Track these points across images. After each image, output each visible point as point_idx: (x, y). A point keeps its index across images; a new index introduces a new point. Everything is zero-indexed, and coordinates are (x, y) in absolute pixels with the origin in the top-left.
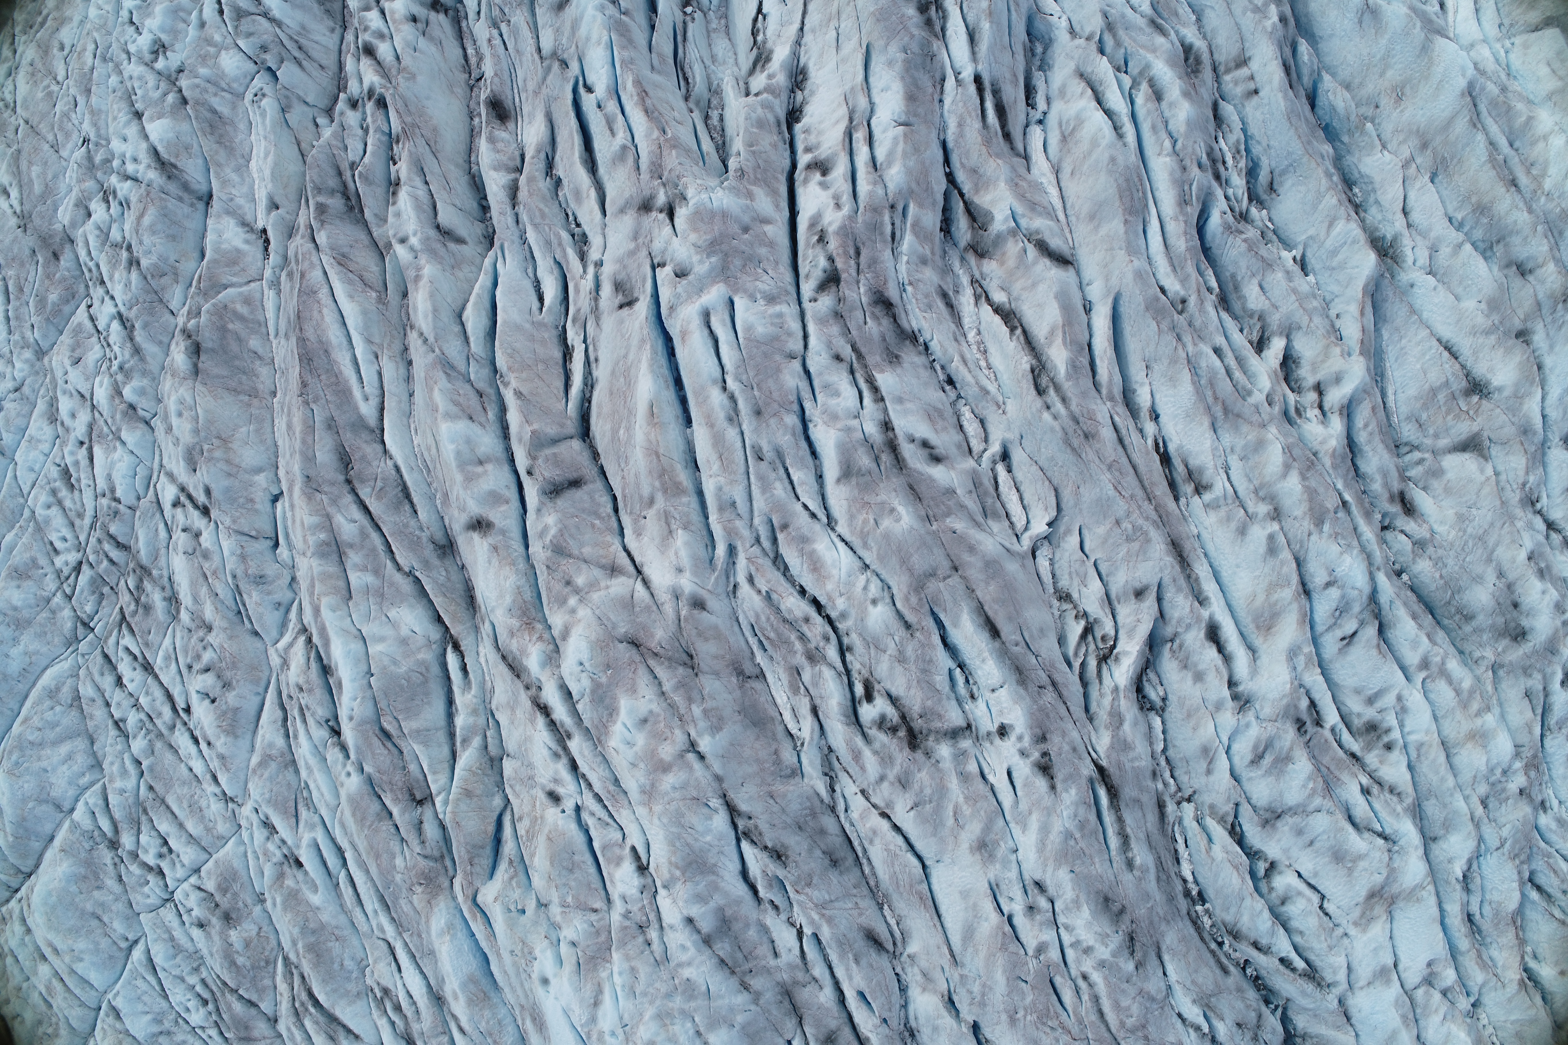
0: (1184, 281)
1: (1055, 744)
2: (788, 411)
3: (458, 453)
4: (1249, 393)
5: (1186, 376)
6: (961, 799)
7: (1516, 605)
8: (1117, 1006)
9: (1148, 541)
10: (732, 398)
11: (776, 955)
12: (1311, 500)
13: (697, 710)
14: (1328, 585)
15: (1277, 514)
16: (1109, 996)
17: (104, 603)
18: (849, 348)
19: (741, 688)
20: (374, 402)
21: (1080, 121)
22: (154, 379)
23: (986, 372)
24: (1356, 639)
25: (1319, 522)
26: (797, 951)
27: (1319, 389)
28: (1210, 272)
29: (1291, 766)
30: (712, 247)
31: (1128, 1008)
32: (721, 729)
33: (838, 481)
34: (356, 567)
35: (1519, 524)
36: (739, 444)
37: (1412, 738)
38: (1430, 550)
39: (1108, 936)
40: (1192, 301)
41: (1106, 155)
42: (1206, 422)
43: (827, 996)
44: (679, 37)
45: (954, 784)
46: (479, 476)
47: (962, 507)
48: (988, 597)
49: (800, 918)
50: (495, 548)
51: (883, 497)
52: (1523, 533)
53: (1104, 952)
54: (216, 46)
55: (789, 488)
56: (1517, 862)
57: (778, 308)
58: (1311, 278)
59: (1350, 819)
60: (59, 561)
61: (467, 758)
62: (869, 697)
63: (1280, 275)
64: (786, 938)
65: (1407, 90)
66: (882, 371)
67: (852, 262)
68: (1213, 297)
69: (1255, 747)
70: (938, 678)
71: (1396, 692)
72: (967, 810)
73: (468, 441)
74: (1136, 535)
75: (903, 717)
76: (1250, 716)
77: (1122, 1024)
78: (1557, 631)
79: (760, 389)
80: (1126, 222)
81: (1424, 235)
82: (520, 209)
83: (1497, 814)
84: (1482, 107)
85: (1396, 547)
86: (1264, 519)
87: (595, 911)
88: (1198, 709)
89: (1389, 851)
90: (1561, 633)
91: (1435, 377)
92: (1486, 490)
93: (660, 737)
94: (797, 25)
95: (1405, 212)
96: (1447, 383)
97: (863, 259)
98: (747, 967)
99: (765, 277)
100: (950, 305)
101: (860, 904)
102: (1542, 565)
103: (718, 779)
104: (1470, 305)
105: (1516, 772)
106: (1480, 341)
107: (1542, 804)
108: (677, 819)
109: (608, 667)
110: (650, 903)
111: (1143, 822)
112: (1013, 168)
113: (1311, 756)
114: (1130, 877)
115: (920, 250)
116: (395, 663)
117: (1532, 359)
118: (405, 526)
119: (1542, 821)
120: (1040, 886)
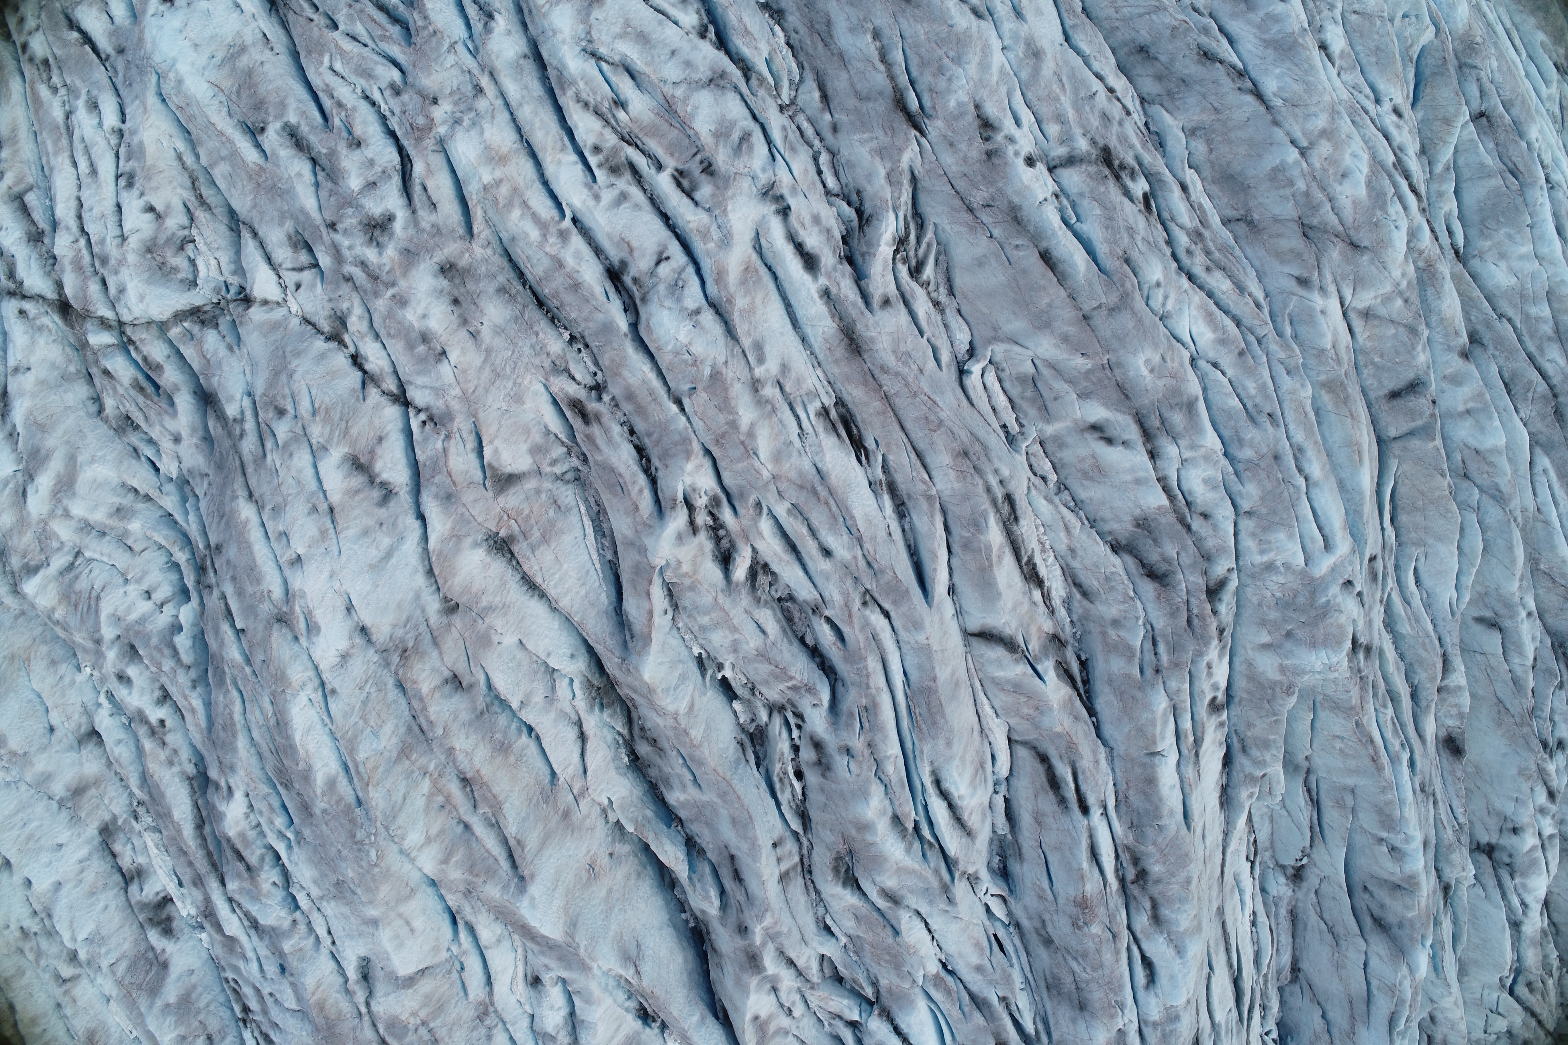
0: (866, 624)
1: (976, 149)
2: (1248, 461)
3: (1491, 418)
4: (789, 512)
5: (861, 525)
6: (1063, 98)
7: (456, 302)
9: (894, 352)
10: (1300, 470)
12: (727, 399)
13: (1301, 185)
14: (698, 312)
15: (755, 385)
18: (1195, 526)
19: (1249, 210)
24: (654, 259)
25: (716, 377)
27: (693, 527)
29: (712, 128)
30: (1325, 611)
32: (1273, 170)
33: (1197, 399)
35: (457, 391)
36: (1291, 427)
37: (574, 157)
38: (547, 364)
40: (857, 604)
41: (955, 748)
44: (1318, 828)
45: (1071, 115)
46: (1471, 399)
47: (1071, 382)
48: (1052, 291)
50: (1457, 333)
51: (1160, 383)
52: (454, 383)
55: (1239, 390)
56: (431, 29)
57: (1265, 558)
58: (696, 650)
59: (632, 73)
65: (584, 875)
66: (1160, 508)
67: (1195, 611)
69: (751, 148)
70: (1098, 212)
71: (602, 203)
72: (1056, 88)
75: (1118, 178)
76: (764, 179)
78: (404, 275)
79: (1277, 479)
80: (934, 680)
81: (563, 714)
82: (1439, 651)
84: (505, 865)
85: (582, 368)
86: (766, 379)
88: (809, 189)
89: (590, 41)
90: (398, 273)
92: (493, 429)
93: (1332, 161)
94: (1229, 851)
95: (582, 737)
97: (1185, 615)
99: (1275, 588)
100: (1078, 585)
101: (1111, 12)
102: (421, 349)
103: (1276, 123)
104: (510, 640)
105: (444, 122)
106: (498, 599)
107: (397, 92)
108: (1310, 88)
109: (1376, 225)
110: (1313, 17)
111: (855, 79)
112: (1036, 726)
113: (693, 138)
114: (878, 22)
115: (1123, 634)
116: (1510, 237)
117: (440, 581)
118: (1507, 359)
119: (396, 75)
120: (977, 14)
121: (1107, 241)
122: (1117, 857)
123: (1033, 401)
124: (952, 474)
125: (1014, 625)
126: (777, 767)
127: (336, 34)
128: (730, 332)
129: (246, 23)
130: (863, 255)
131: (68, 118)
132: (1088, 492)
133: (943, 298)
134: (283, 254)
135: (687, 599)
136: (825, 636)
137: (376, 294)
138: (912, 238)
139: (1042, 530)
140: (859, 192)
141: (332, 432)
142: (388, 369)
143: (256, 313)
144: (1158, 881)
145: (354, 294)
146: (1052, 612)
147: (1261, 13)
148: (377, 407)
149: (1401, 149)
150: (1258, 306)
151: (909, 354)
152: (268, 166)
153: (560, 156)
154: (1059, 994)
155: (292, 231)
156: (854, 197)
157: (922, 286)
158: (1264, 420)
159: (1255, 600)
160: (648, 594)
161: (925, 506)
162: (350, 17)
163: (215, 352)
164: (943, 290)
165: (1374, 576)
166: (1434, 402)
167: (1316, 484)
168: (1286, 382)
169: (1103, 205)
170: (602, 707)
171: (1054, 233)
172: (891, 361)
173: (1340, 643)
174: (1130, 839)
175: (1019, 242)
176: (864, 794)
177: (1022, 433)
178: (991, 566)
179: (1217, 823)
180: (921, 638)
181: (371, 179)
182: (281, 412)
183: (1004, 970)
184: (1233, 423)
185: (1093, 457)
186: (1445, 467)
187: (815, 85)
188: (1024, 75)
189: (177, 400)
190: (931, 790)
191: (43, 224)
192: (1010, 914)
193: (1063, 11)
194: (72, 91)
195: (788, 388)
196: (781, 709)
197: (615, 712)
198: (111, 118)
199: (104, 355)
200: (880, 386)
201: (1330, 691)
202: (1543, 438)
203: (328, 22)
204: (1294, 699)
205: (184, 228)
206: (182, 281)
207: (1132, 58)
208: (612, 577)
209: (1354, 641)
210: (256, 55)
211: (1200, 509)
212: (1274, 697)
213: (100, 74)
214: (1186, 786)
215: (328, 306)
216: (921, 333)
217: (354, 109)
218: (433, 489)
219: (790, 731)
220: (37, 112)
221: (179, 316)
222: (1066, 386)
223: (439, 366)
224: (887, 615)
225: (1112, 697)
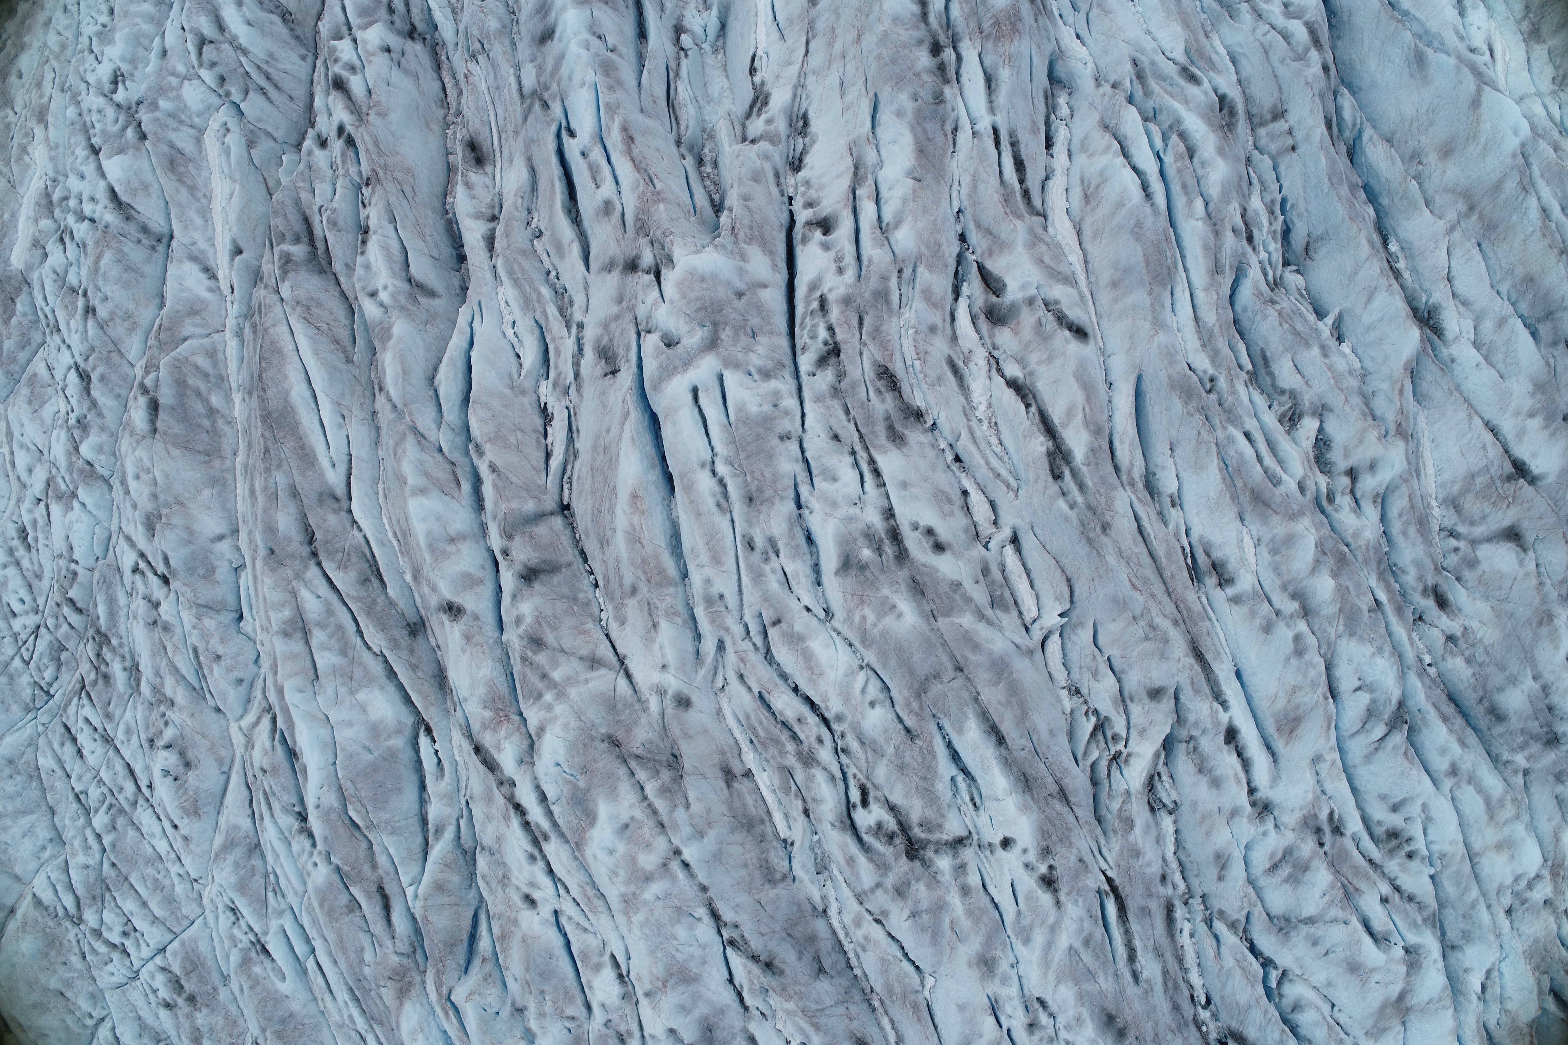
0: (1213, 358)
1: (1062, 857)
2: (783, 498)
5: (1212, 461)
6: (960, 913)
7: (1550, 709)
9: (1166, 641)
14: (1357, 689)
15: (1306, 612)
17: (63, 669)
20: (342, 469)
21: (1103, 177)
22: (112, 434)
24: (1383, 745)
25: (1350, 624)
27: (1352, 474)
28: (1241, 347)
30: (702, 316)
32: (706, 835)
34: (322, 646)
36: (729, 534)
37: (1436, 849)
38: (1463, 647)
40: (1222, 379)
41: (1132, 217)
45: (953, 897)
46: (451, 556)
48: (993, 702)
50: (467, 635)
51: (883, 592)
54: (178, 76)
55: (783, 580)
57: (773, 384)
59: (1368, 928)
60: (17, 624)
62: (864, 802)
63: (1316, 351)
65: (1457, 147)
66: (885, 453)
67: (854, 334)
68: (1244, 376)
69: (1273, 856)
70: (939, 786)
71: (1422, 801)
72: (966, 924)
73: (440, 518)
75: (901, 825)
76: (1269, 823)
79: (752, 473)
80: (1152, 291)
81: (1470, 306)
82: (498, 262)
84: (1535, 168)
87: (573, 1018)
88: (1212, 814)
91: (1475, 461)
93: (640, 845)
94: (798, 66)
95: (1449, 280)
96: (1487, 468)
97: (866, 329)
100: (959, 378)
103: (703, 888)
108: (658, 929)
109: (586, 769)
110: (632, 1013)
111: (1150, 931)
112: (1030, 229)
113: (1330, 867)
114: (1135, 990)
118: (374, 602)
120: (1042, 1002)
122: (959, 75)
147: (695, 1015)
149: (533, 860)
167: (702, 465)
168: (724, 585)
175: (1022, 755)
202: (334, 506)
207: (831, 960)
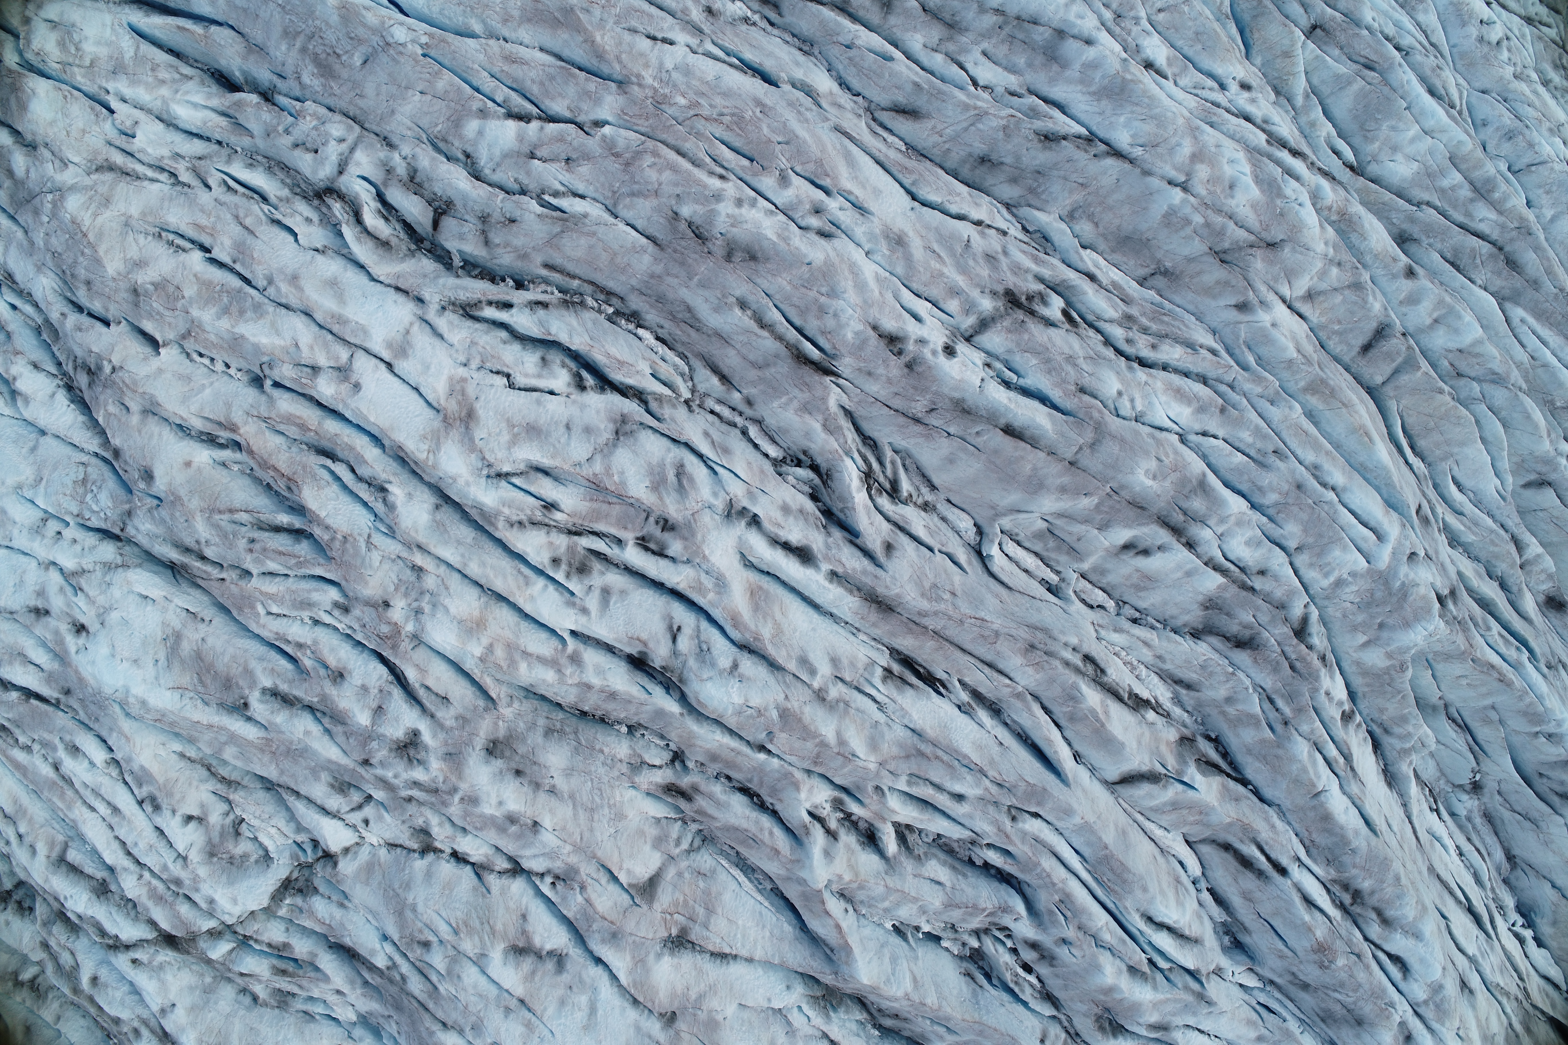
0: (1024, 834)
1: (895, 367)
2: (1277, 504)
3: (1460, 317)
4: (909, 783)
5: (975, 757)
6: (946, 270)
7: (518, 773)
8: (674, 168)
9: (923, 595)
10: (1324, 485)
11: (985, 53)
12: (805, 728)
13: (1198, 219)
14: (735, 666)
15: (820, 696)
16: (689, 174)
18: (1257, 586)
19: (1159, 262)
21: (1178, 905)
23: (1117, 649)
24: (668, 637)
25: (785, 714)
26: (969, 66)
27: (831, 834)
29: (648, 484)
30: (1404, 593)
31: (660, 171)
32: (1164, 216)
33: (1204, 475)
34: (1461, 187)
35: (568, 848)
36: (1299, 452)
37: (541, 582)
38: (624, 768)
39: (732, 225)
40: (1008, 823)
41: (1151, 890)
42: (930, 733)
43: (916, 41)
44: (1477, 748)
45: (961, 281)
46: (1434, 310)
47: (1086, 521)
48: (1030, 457)
49: (986, 95)
50: (1395, 260)
52: (560, 843)
53: (725, 208)
55: (1237, 444)
56: (339, 536)
57: (1332, 579)
58: (889, 925)
59: (546, 472)
61: (1300, 85)
62: (1065, 313)
64: (986, 73)
66: (1219, 587)
67: (1293, 657)
68: (985, 841)
69: (691, 480)
70: (1034, 360)
71: (593, 614)
72: (935, 265)
73: (1456, 331)
74: (933, 592)
75: (1032, 313)
76: (720, 504)
77: (655, 154)
78: (460, 777)
79: (1310, 506)
80: (1106, 847)
81: (808, 1038)
82: (1506, 537)
83: (395, 568)
85: (654, 751)
86: (826, 684)
87: (1160, 10)
88: (762, 481)
89: (489, 466)
90: (453, 779)
91: (719, 924)
92: (615, 856)
93: (1214, 180)
94: (1414, 817)
95: (834, 1043)
96: (706, 927)
97: (1286, 664)
98: (1007, 30)
99: (1351, 597)
100: (1179, 682)
101: (936, 138)
102: (514, 829)
103: (1147, 173)
104: (731, 1010)
105: (407, 619)
106: (702, 985)
107: (346, 610)
108: (1160, 121)
109: (1282, 215)
110: (1125, 41)
111: (744, 351)
112: (1207, 825)
113: (637, 504)
114: (738, 293)
115: (1240, 707)
116: (1393, 128)
117: (649, 1005)
118: (1443, 240)
119: (333, 594)
120: (825, 235)
121: (1057, 385)
122: (1328, 891)
123: (1058, 549)
124: (1030, 670)
125: (1147, 761)
126: (1008, 977)
127: (255, 582)
128: (773, 666)
129: (164, 610)
130: (842, 511)
131: (57, 769)
132: (1149, 600)
133: (929, 497)
134: (334, 802)
135: (861, 895)
136: (995, 858)
137: (444, 804)
138: (875, 465)
139: (1123, 653)
140: (805, 453)
141: (481, 940)
142: (491, 851)
143: (346, 867)
144: (1372, 893)
145: (423, 809)
146: (1167, 715)
147: (1077, 66)
148: (503, 891)
149: (1265, 121)
150: (1214, 352)
151: (935, 586)
152: (272, 735)
153: (529, 592)
154: (1335, 1021)
155: (330, 780)
156: (802, 457)
157: (905, 503)
158: (1272, 459)
159: (1339, 614)
160: (827, 913)
161: (1018, 704)
162: (257, 561)
163: (332, 917)
164: (925, 490)
165: (1425, 521)
166: (1404, 334)
167: (1345, 489)
168: (1275, 413)
169: (1036, 353)
170: (835, 1009)
171: (1007, 408)
172: (924, 605)
173: (1429, 611)
174: (1333, 874)
175: (978, 428)
176: (1097, 968)
177: (1063, 580)
178: (1103, 725)
179: (1393, 803)
180: (1077, 820)
181: (374, 705)
182: (426, 945)
183: (1280, 1029)
184: (1246, 477)
185: (1137, 570)
186: (1441, 384)
187: (708, 373)
188: (900, 270)
189: (321, 966)
190: (1148, 930)
191: (100, 874)
192: (1261, 978)
193: (896, 173)
194: (45, 744)
195: (848, 679)
196: (986, 931)
197: (847, 1006)
198: (99, 755)
199: (233, 962)
200: (926, 628)
201: (1438, 647)
202: (1507, 292)
203: (238, 572)
204: (1409, 673)
205: (227, 814)
206: (257, 862)
207: (977, 172)
208: (782, 902)
209: (1440, 599)
210: (193, 635)
211: (1255, 570)
212: (1392, 679)
213: (61, 719)
214: (1358, 801)
215: (405, 828)
216: (931, 550)
217: (316, 642)
218: (597, 935)
219: (1004, 943)
220: (25, 775)
221: (278, 896)
222: (1083, 527)
223: (539, 837)
224: (1036, 815)
225: (1257, 764)
